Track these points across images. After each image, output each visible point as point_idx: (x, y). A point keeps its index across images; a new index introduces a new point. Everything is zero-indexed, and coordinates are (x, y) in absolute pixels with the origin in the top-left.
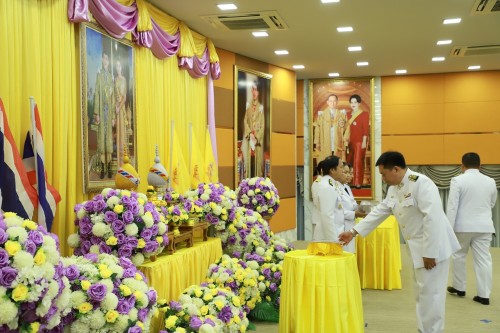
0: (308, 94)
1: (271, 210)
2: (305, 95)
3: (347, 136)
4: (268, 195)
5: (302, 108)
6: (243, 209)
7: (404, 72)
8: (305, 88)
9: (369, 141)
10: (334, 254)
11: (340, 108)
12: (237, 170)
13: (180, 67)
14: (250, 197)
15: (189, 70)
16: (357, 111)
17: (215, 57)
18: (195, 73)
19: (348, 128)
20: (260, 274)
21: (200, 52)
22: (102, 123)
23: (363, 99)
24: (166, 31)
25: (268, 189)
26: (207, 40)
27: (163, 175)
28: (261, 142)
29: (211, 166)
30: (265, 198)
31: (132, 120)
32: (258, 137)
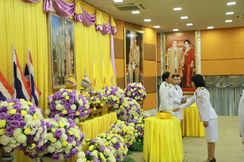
0: (163, 40)
1: (142, 99)
2: (161, 41)
3: (183, 61)
4: (140, 91)
5: (160, 47)
6: (128, 98)
7: (212, 28)
8: (161, 37)
9: (194, 63)
10: (168, 118)
11: (179, 47)
12: (126, 79)
13: (96, 30)
14: (132, 93)
15: (101, 31)
16: (188, 48)
17: (114, 24)
18: (104, 33)
19: (184, 57)
20: (136, 129)
21: (106, 22)
22: (60, 59)
23: (191, 42)
24: (89, 13)
25: (140, 88)
26: (110, 16)
27: (88, 82)
28: (138, 65)
29: (112, 77)
30: (139, 93)
31: (73, 56)
32: (137, 62)
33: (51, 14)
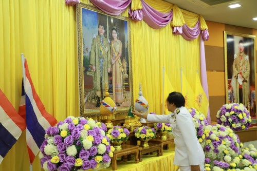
1: (244, 127)
4: (240, 116)
12: (228, 97)
13: (174, 33)
14: (227, 118)
15: (181, 34)
17: (204, 26)
18: (187, 37)
21: (193, 24)
22: (98, 71)
24: (158, 10)
25: (241, 112)
26: (199, 16)
27: (143, 104)
28: (248, 79)
29: (200, 96)
30: (238, 118)
31: (128, 68)
32: (245, 76)
33: (81, 8)
